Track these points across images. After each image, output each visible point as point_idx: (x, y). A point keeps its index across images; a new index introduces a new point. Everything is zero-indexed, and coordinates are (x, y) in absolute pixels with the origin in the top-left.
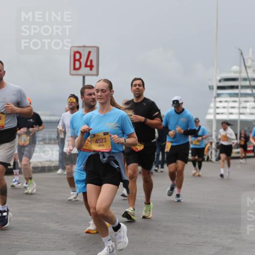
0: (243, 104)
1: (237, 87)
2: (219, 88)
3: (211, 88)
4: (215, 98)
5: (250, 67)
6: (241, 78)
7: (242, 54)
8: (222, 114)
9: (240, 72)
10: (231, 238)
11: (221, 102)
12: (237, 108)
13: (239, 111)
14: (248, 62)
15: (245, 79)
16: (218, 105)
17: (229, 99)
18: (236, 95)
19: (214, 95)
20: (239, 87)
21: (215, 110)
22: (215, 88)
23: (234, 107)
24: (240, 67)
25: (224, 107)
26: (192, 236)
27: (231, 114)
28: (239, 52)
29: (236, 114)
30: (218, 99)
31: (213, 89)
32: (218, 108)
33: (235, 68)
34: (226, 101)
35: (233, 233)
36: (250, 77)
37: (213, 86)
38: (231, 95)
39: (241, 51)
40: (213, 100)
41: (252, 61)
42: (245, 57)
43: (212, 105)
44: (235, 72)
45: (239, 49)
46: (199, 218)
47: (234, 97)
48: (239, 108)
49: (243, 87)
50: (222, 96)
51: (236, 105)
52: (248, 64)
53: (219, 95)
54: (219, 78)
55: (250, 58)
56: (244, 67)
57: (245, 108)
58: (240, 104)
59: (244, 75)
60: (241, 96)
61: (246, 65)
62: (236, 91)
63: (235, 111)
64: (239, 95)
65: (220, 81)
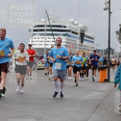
0: (48, 40)
1: (44, 30)
2: (34, 30)
3: (30, 30)
4: (32, 36)
5: (51, 19)
6: (46, 25)
7: (47, 12)
8: (36, 45)
9: (46, 22)
10: (41, 113)
11: (35, 38)
12: (44, 41)
13: (45, 43)
14: (50, 16)
15: (48, 26)
16: (34, 40)
17: (39, 37)
18: (44, 34)
19: (32, 34)
20: (45, 30)
21: (32, 43)
22: (32, 30)
23: (42, 41)
24: (46, 19)
25: (37, 41)
26: (19, 112)
27: (41, 45)
28: (45, 11)
29: (44, 45)
30: (34, 37)
31: (31, 31)
32: (33, 41)
33: (43, 20)
34: (38, 38)
35: (42, 110)
36: (51, 25)
37: (31, 30)
38: (41, 35)
39: (46, 10)
40: (31, 37)
41: (52, 16)
42: (48, 14)
43: (30, 40)
44: (43, 22)
45: (45, 9)
46: (24, 102)
47: (42, 35)
48: (45, 42)
49: (47, 30)
50: (36, 35)
51: (44, 40)
52: (50, 18)
53: (34, 35)
54: (34, 25)
55: (51, 14)
56: (48, 19)
57: (49, 41)
58: (46, 39)
59: (48, 24)
60: (46, 35)
61: (49, 18)
62: (43, 32)
63: (43, 43)
64: (45, 34)
65: (35, 27)
